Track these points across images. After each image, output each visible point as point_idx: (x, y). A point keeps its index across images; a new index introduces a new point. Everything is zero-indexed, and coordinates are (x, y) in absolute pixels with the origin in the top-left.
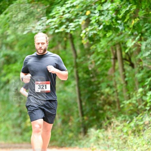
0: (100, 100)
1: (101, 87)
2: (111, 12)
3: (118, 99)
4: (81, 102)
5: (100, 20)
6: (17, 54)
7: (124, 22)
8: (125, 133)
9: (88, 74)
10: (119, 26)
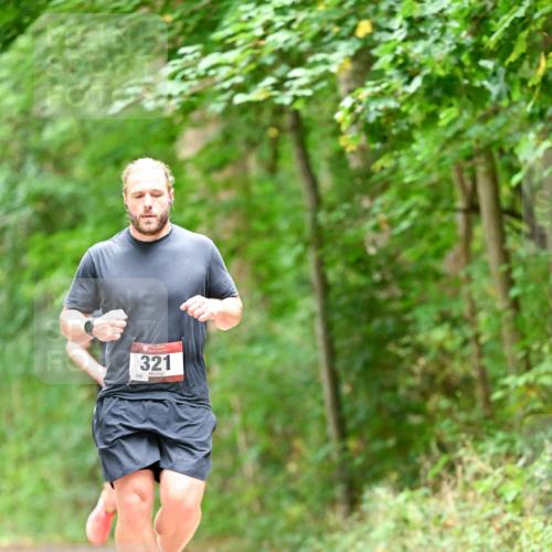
0: (412, 374)
1: (415, 321)
2: (454, 24)
3: (483, 371)
4: (335, 381)
5: (411, 55)
6: (83, 191)
7: (507, 63)
8: (510, 506)
9: (366, 272)
10: (489, 80)
